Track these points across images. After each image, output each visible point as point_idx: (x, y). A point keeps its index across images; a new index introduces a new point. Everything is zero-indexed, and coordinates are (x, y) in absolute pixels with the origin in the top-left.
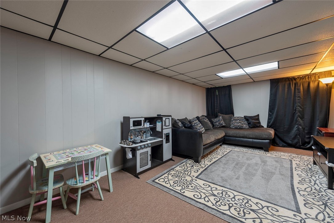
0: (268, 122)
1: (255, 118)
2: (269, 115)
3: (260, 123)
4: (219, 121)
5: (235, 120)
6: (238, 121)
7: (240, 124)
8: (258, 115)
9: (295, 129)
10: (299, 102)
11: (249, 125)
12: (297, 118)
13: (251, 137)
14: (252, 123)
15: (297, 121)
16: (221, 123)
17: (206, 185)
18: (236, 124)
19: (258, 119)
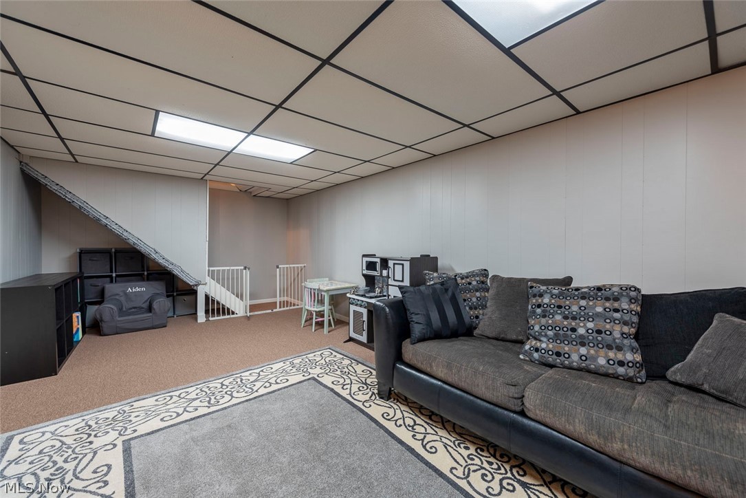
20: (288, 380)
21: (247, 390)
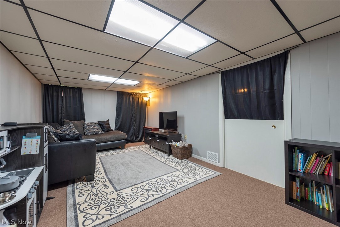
0: (116, 126)
1: (107, 123)
2: (116, 120)
3: (110, 127)
4: (70, 128)
5: (89, 126)
6: (93, 127)
7: (95, 130)
8: (108, 120)
9: (132, 129)
10: (134, 111)
11: (103, 130)
12: (133, 121)
13: (113, 139)
14: (105, 128)
15: (133, 123)
16: (73, 130)
17: (134, 189)
18: (91, 130)
19: (109, 124)
20: (131, 190)
21: (151, 185)
